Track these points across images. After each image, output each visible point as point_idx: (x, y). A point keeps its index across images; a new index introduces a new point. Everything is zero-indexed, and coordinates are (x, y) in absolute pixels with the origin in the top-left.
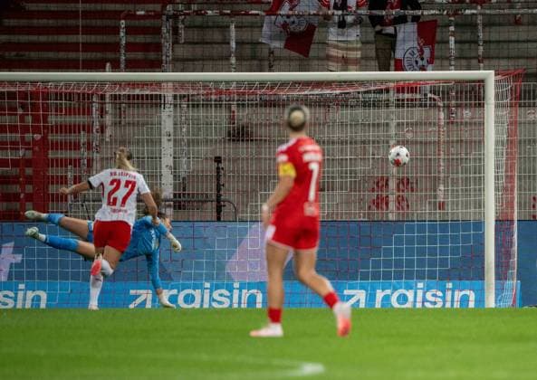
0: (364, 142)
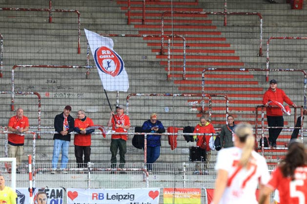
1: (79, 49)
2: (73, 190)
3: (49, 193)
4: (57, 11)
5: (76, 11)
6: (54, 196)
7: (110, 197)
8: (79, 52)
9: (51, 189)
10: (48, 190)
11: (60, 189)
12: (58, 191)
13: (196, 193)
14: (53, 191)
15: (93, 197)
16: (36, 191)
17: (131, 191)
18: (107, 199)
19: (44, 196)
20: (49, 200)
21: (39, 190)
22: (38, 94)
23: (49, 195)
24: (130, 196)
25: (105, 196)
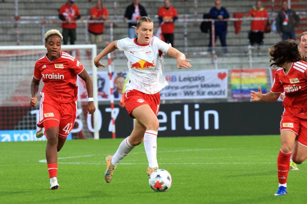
18: (180, 80)
19: (122, 79)
21: (118, 74)
24: (200, 78)
25: (178, 78)
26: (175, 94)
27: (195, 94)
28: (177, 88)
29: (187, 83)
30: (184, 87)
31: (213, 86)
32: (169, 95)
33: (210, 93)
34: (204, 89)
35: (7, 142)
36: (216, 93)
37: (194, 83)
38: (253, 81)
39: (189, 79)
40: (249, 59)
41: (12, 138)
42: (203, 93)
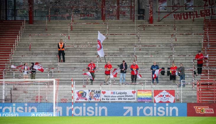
0: (34, 90)
1: (176, 39)
2: (104, 91)
3: (95, 92)
4: (168, 26)
5: (175, 26)
6: (97, 93)
7: (117, 93)
8: (176, 41)
9: (96, 90)
10: (95, 91)
11: (99, 90)
12: (98, 91)
13: (150, 92)
14: (97, 91)
15: (111, 93)
16: (90, 91)
17: (126, 91)
18: (117, 94)
19: (93, 93)
20: (95, 94)
21: (92, 91)
22: (136, 56)
23: (95, 93)
24: (125, 93)
25: (116, 93)
26: (115, 99)
27: (123, 99)
28: (115, 97)
29: (120, 95)
30: (118, 96)
31: (130, 96)
32: (112, 99)
33: (129, 99)
34: (126, 97)
35: (33, 117)
36: (131, 99)
37: (122, 95)
38: (146, 95)
39: (120, 93)
40: (145, 86)
41: (35, 115)
42: (126, 99)
